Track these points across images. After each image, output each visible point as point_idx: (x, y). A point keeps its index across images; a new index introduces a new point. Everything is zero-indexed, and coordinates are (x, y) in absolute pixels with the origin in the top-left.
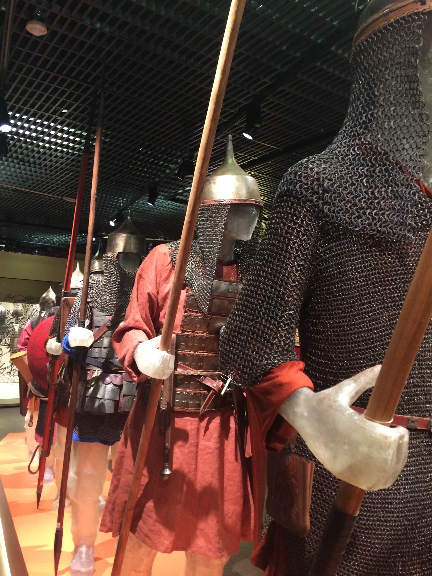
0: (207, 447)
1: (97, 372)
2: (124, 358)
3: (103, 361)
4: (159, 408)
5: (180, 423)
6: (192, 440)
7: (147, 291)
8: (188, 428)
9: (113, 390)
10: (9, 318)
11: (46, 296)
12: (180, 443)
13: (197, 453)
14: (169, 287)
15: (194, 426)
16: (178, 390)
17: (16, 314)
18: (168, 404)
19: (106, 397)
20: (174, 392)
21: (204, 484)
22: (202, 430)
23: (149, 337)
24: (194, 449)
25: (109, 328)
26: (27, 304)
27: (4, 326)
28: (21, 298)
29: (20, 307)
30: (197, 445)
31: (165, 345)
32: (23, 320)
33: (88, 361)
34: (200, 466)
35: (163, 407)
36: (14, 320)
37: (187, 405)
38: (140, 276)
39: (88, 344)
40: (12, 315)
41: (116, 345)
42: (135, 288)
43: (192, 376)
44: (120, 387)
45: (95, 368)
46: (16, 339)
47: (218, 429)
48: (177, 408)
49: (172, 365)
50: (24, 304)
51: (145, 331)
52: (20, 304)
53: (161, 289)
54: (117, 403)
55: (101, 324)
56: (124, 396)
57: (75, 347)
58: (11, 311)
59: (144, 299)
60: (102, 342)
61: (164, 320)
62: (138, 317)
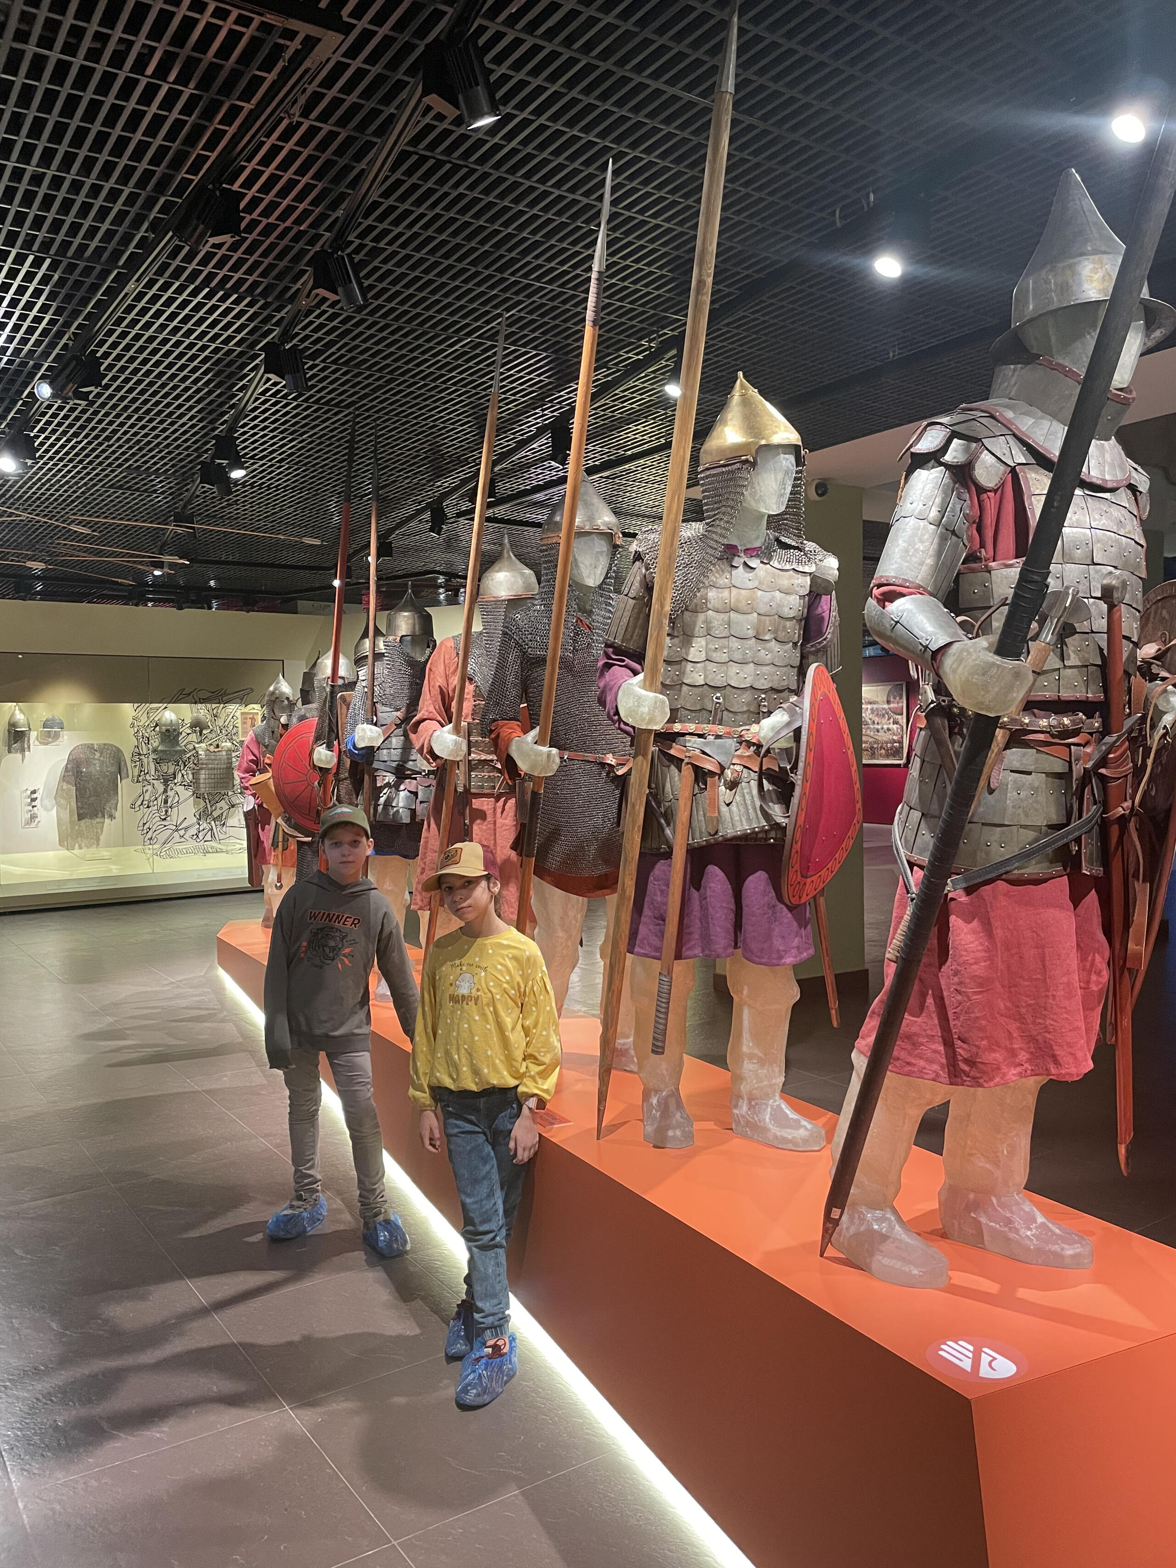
0: (504, 825)
1: (390, 778)
2: (423, 746)
3: (394, 764)
4: (456, 790)
5: (476, 803)
6: (489, 818)
7: (437, 684)
8: (485, 808)
9: (407, 798)
10: (184, 734)
11: (276, 689)
12: (478, 821)
13: (495, 830)
14: (455, 681)
15: (491, 806)
16: (473, 774)
17: (198, 726)
18: (465, 786)
19: (401, 804)
20: (470, 775)
21: (504, 857)
22: (499, 810)
23: (443, 726)
24: (492, 826)
25: (398, 726)
26: (214, 706)
27: (178, 748)
28: (204, 695)
29: (202, 711)
30: (495, 822)
31: (457, 730)
32: (210, 736)
33: (376, 765)
34: (499, 842)
35: (460, 789)
36: (193, 737)
37: (482, 787)
38: (430, 670)
39: (377, 744)
40: (191, 727)
41: (412, 736)
42: (426, 682)
43: (485, 760)
44: (416, 794)
45: (385, 774)
46: (203, 772)
47: (514, 808)
48: (473, 791)
49: (464, 747)
50: (208, 705)
51: (439, 722)
52: (203, 706)
53: (450, 681)
54: (413, 812)
55: (388, 721)
56: (421, 802)
57: (363, 748)
58: (188, 721)
59: (436, 692)
60: (391, 742)
61: (454, 709)
62: (432, 709)
